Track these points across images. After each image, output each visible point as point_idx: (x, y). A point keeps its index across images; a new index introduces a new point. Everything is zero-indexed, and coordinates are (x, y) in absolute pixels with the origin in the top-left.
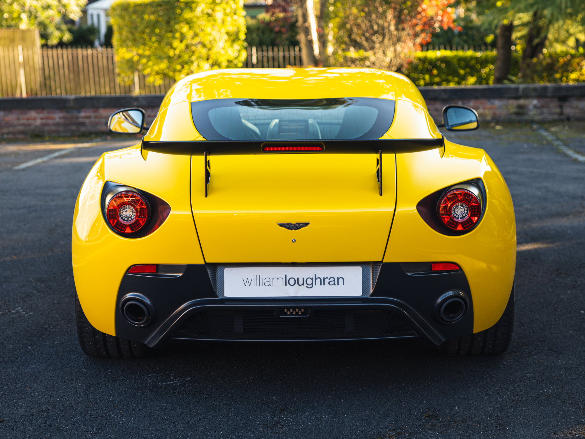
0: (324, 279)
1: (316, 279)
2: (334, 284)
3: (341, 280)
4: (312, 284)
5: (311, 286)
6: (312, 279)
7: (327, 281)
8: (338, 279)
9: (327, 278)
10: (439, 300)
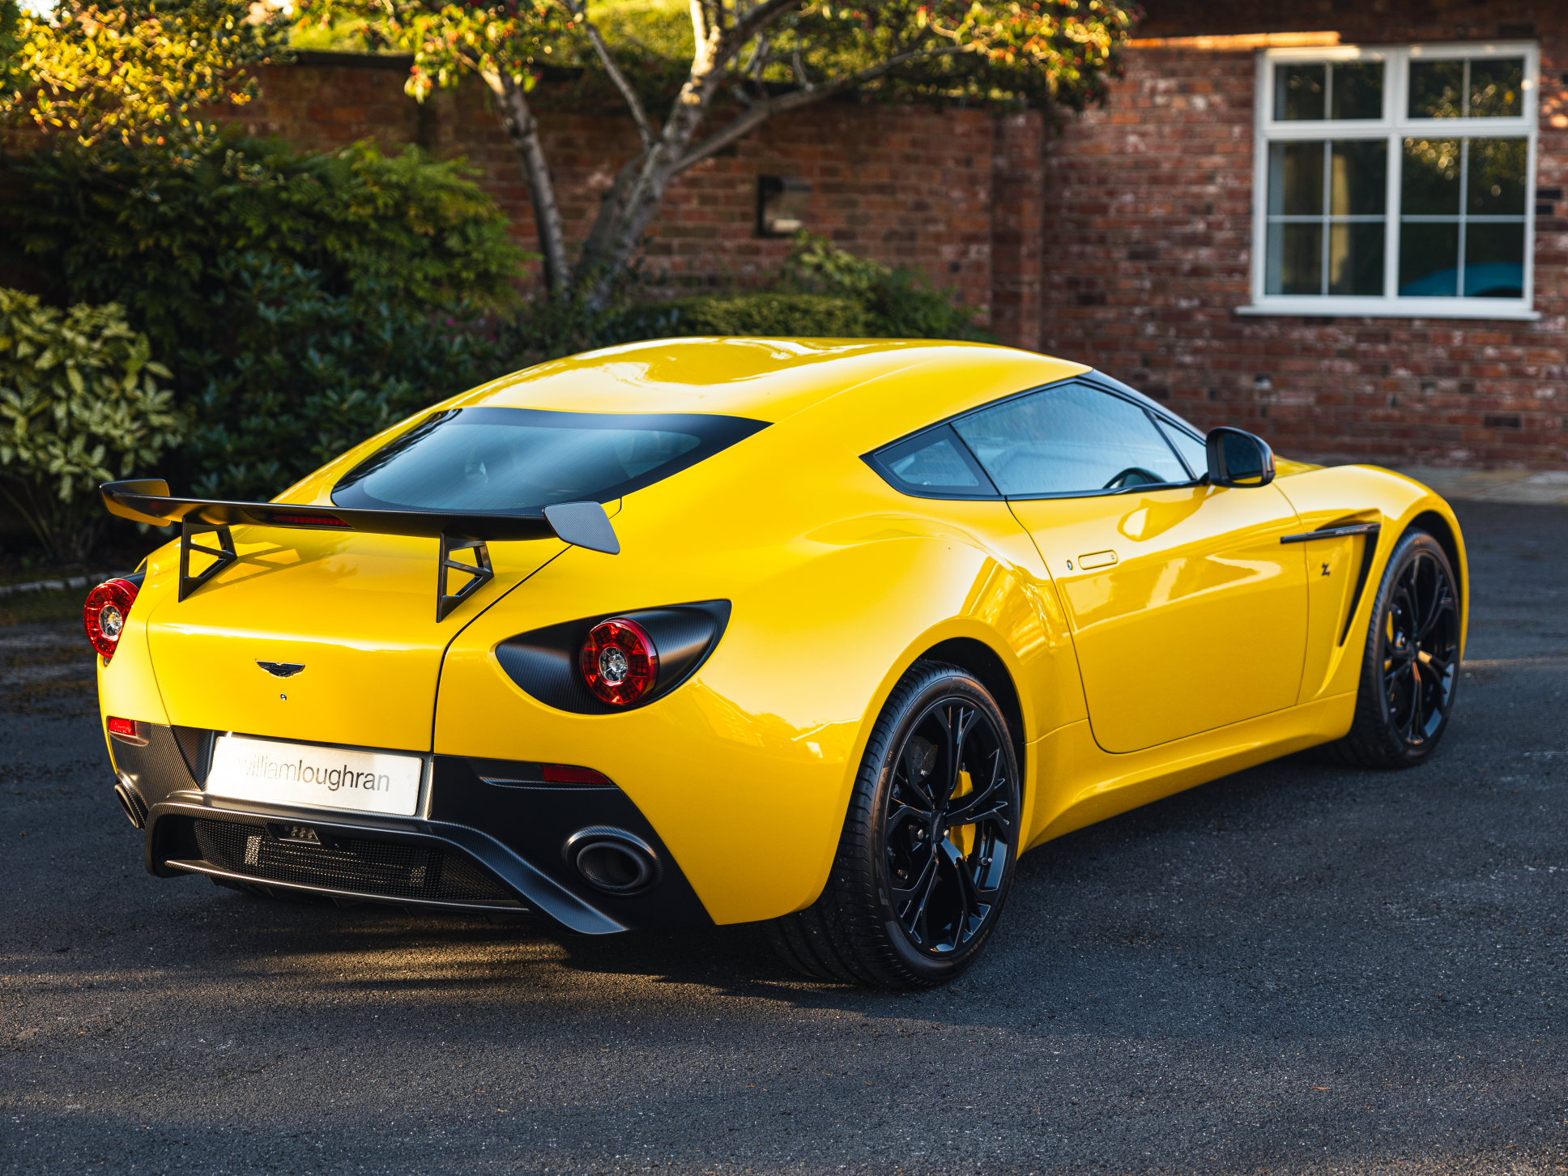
0: (358, 775)
1: (345, 774)
2: (373, 787)
3: (384, 780)
4: (338, 782)
5: (335, 787)
6: (339, 773)
7: (362, 779)
8: (380, 777)
9: (362, 774)
10: (572, 840)
